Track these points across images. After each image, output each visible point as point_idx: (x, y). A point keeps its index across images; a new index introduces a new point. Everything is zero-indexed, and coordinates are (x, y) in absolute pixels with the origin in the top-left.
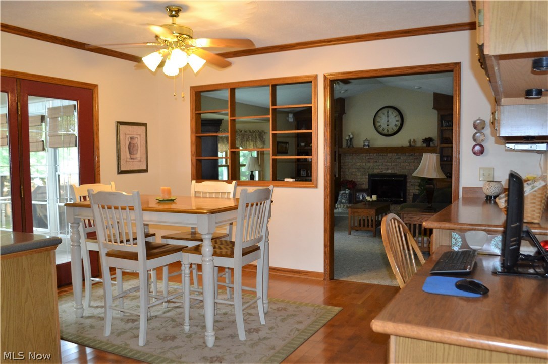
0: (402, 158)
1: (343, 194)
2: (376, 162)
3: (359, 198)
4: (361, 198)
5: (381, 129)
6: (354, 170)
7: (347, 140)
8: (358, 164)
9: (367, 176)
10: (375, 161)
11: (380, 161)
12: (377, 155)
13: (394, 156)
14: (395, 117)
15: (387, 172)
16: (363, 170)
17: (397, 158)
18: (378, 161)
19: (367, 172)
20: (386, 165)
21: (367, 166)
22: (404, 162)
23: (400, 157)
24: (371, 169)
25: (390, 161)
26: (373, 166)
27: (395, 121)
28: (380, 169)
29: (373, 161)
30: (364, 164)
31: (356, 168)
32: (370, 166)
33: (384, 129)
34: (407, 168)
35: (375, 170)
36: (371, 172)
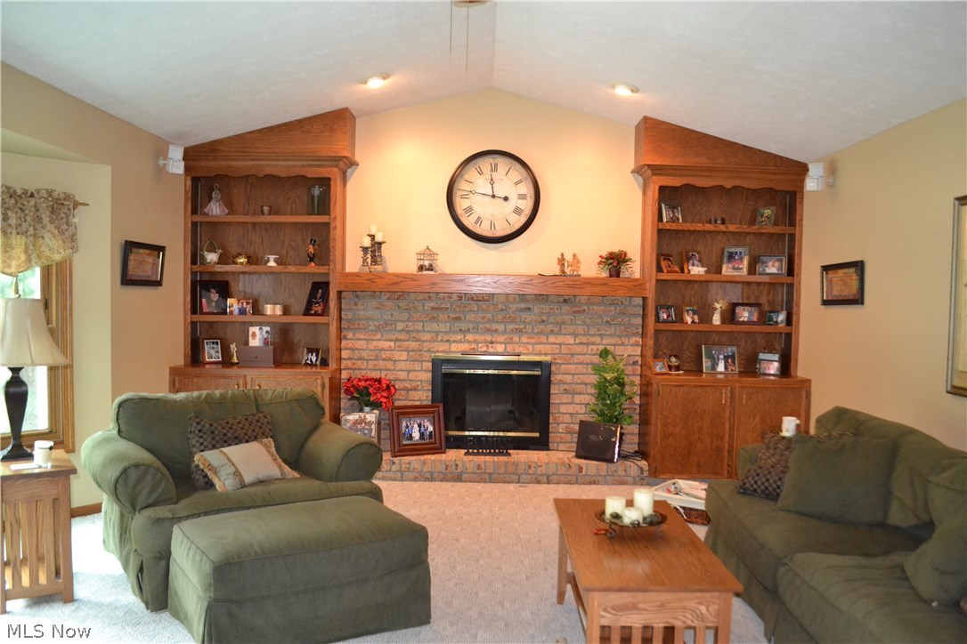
0: (536, 310)
1: (356, 423)
2: (458, 319)
3: (411, 437)
4: (416, 435)
5: (473, 218)
6: (386, 344)
7: (365, 249)
8: (400, 326)
9: (429, 365)
10: (452, 315)
11: (468, 317)
12: (460, 298)
13: (515, 303)
14: (516, 183)
15: (491, 350)
16: (414, 345)
17: (521, 310)
18: (463, 318)
19: (428, 351)
20: (488, 330)
21: (429, 332)
22: (543, 321)
23: (531, 306)
24: (442, 340)
25: (500, 317)
26: (446, 333)
27: (516, 196)
28: (469, 342)
29: (446, 315)
30: (419, 326)
31: (394, 338)
32: (437, 333)
33: (479, 218)
34: (552, 339)
35: (453, 344)
36: (440, 349)
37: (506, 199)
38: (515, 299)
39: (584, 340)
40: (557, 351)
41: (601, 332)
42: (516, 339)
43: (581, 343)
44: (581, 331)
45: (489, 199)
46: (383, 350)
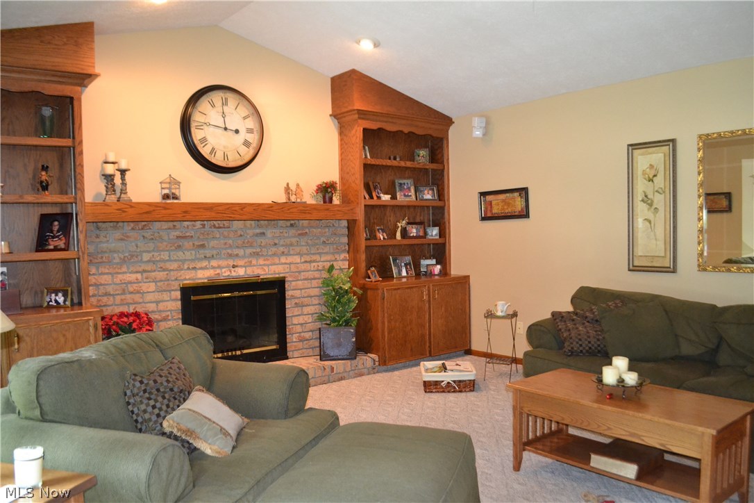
0: (270, 235)
2: (203, 246)
5: (208, 148)
6: (133, 277)
8: (146, 257)
9: (178, 294)
10: (196, 243)
11: (211, 243)
12: (204, 226)
13: (251, 229)
14: (245, 118)
15: (234, 274)
16: (162, 275)
17: (257, 235)
18: (206, 245)
19: (176, 279)
20: (230, 256)
21: (175, 261)
22: (276, 244)
23: (265, 231)
24: (188, 268)
25: (240, 242)
26: (192, 260)
27: (245, 130)
28: (213, 268)
29: (191, 243)
30: (165, 256)
31: (141, 269)
32: (184, 261)
33: (213, 149)
34: (283, 260)
35: (199, 271)
36: (187, 277)
37: (237, 131)
38: (251, 225)
39: (308, 258)
40: (287, 270)
41: (320, 251)
42: (254, 262)
43: (306, 262)
44: (305, 251)
45: (221, 131)
46: (130, 283)
